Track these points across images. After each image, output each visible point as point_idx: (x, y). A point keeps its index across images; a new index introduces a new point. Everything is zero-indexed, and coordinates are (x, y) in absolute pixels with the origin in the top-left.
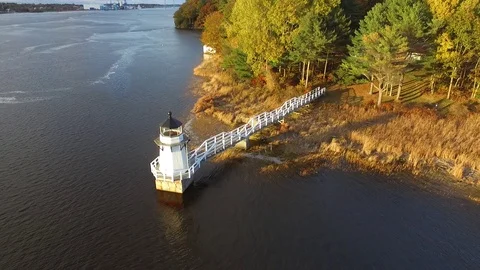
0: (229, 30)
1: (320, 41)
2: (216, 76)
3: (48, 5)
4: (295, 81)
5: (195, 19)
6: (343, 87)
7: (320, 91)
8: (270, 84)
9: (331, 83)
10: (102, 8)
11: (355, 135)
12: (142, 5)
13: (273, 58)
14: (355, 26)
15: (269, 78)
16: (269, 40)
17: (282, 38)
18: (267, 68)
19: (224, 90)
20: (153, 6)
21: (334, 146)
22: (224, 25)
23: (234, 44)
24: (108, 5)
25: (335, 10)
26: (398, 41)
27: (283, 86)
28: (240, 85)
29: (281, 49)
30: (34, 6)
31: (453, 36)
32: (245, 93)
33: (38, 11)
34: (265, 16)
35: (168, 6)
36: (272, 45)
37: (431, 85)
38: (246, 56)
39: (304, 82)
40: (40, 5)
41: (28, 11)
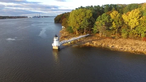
0: (68, 22)
1: (87, 23)
2: (65, 32)
3: (18, 17)
4: (83, 33)
5: (60, 20)
6: (94, 34)
7: (88, 35)
8: (77, 34)
9: (91, 33)
10: (33, 17)
11: (93, 42)
12: (44, 16)
13: (77, 27)
14: (95, 20)
15: (77, 32)
16: (77, 24)
17: (79, 23)
18: (77, 30)
19: (67, 35)
20: (48, 17)
21: (88, 43)
22: (67, 21)
23: (69, 25)
24: (35, 16)
25: (91, 17)
26: (103, 23)
27: (80, 34)
28: (71, 34)
29: (79, 26)
30: (14, 17)
31: (115, 22)
32: (71, 35)
33: (15, 18)
34: (75, 18)
35: (52, 17)
36: (77, 25)
37: (113, 33)
38: (72, 27)
39: (85, 33)
40: (15, 17)
41: (12, 18)
